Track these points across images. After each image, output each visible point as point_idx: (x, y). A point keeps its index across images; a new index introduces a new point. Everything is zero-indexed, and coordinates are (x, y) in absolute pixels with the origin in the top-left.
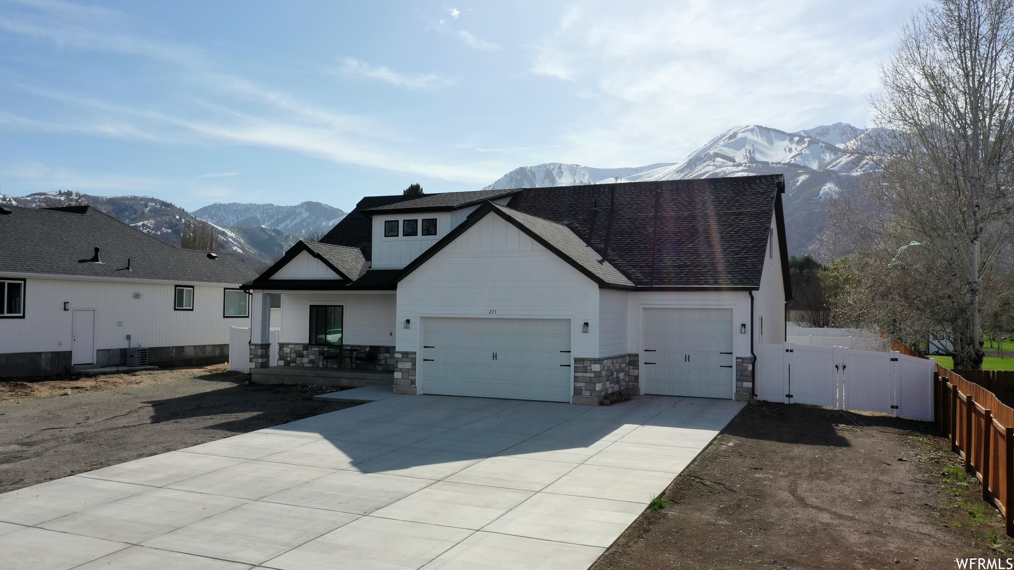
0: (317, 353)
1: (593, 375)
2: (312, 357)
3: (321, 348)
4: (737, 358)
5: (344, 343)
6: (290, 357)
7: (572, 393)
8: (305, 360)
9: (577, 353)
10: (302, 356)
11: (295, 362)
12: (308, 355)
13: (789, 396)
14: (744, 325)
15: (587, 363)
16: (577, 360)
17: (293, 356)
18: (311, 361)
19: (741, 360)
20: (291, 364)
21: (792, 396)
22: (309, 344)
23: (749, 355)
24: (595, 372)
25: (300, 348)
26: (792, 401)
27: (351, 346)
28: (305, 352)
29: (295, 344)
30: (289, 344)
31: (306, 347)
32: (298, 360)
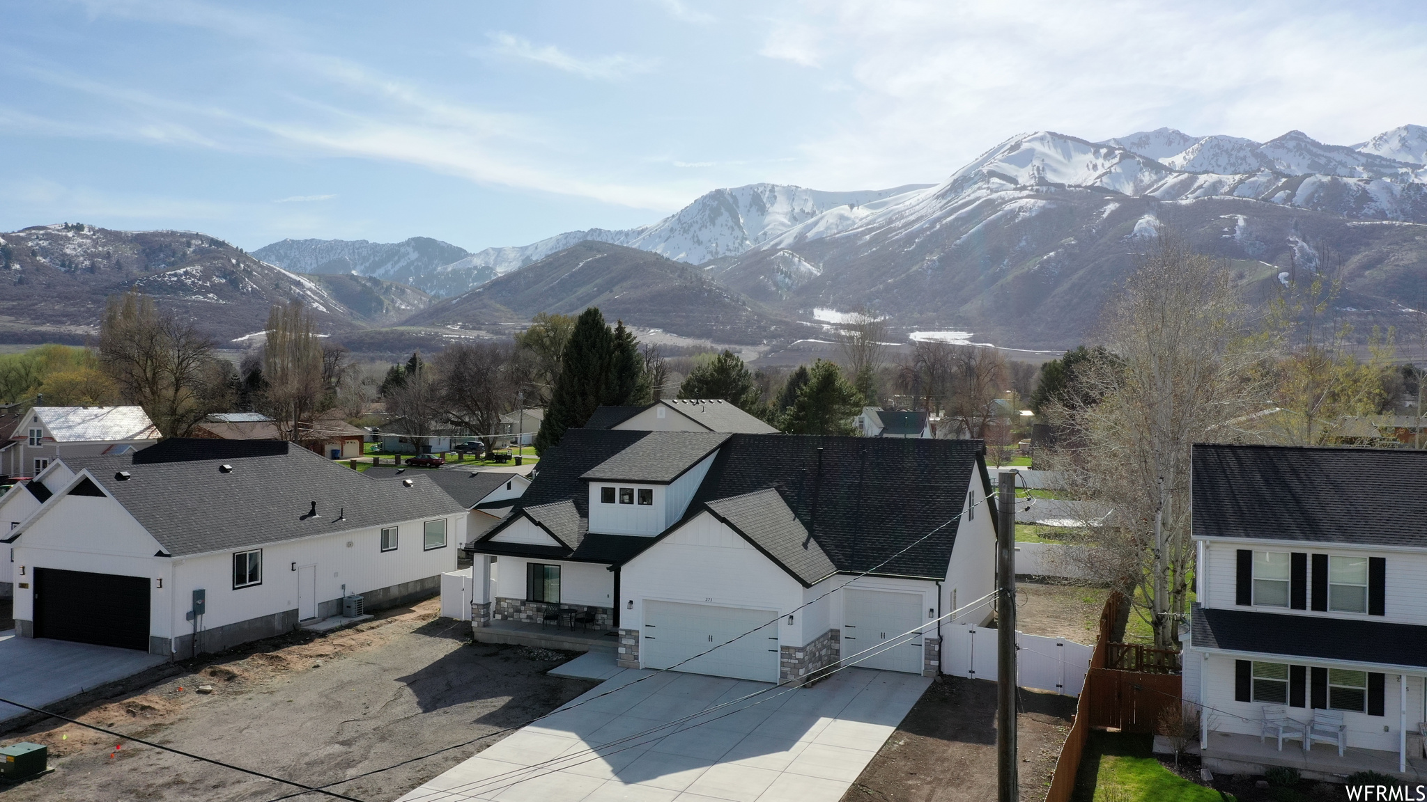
0: (535, 609)
1: (797, 662)
2: (530, 613)
3: (539, 605)
4: (926, 639)
5: (561, 602)
6: (508, 611)
7: (779, 677)
8: (523, 616)
9: (783, 641)
10: (519, 611)
11: (512, 617)
12: (525, 611)
13: (972, 672)
14: (932, 610)
15: (792, 651)
16: (782, 648)
17: (511, 610)
18: (528, 617)
19: (929, 641)
20: (509, 619)
21: (974, 672)
22: (527, 600)
23: (936, 637)
24: (798, 659)
25: (518, 604)
26: (974, 676)
27: (570, 605)
28: (523, 608)
29: (512, 599)
30: (506, 599)
31: (523, 603)
32: (516, 615)
